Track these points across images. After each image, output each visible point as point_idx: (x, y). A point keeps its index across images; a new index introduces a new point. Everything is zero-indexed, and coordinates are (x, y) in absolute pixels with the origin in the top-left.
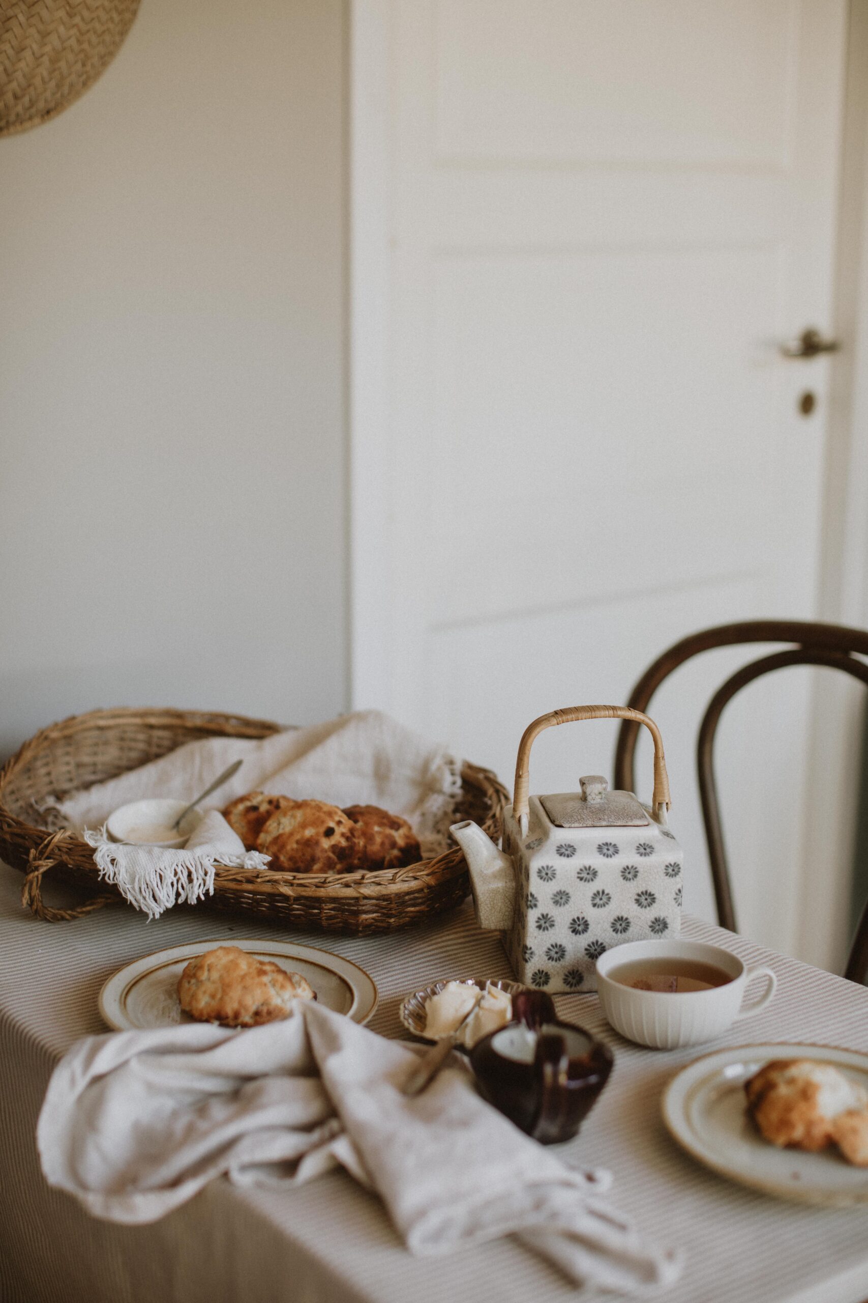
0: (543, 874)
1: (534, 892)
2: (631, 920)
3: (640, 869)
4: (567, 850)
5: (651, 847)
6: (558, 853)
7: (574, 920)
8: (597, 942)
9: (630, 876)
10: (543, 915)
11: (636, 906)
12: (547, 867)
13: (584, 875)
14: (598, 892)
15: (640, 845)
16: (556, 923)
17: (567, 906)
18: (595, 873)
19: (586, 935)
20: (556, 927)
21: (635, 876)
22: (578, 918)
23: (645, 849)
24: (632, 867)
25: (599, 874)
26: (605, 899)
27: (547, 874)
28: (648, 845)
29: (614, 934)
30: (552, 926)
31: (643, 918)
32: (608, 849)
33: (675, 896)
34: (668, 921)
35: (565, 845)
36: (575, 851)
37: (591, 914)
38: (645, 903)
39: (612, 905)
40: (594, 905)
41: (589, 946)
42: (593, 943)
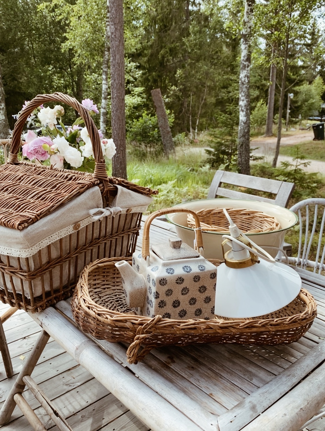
0: (162, 283)
1: (158, 291)
2: (197, 299)
3: (201, 277)
4: (170, 271)
5: (204, 267)
6: (167, 272)
7: (174, 302)
8: (183, 310)
9: (197, 280)
10: (161, 301)
11: (199, 293)
12: (163, 279)
13: (179, 281)
14: (184, 288)
15: (200, 266)
16: (167, 304)
17: (171, 296)
18: (183, 280)
19: (179, 307)
20: (167, 306)
21: (199, 280)
22: (176, 300)
23: (202, 268)
24: (198, 276)
25: (185, 280)
26: (187, 291)
27: (163, 282)
28: (203, 265)
29: (190, 306)
30: (165, 305)
31: (201, 297)
32: (187, 269)
33: (214, 287)
34: (211, 297)
35: (170, 268)
36: (174, 271)
37: (181, 298)
38: (202, 291)
39: (190, 293)
40: (182, 294)
41: (180, 312)
42: (182, 311)
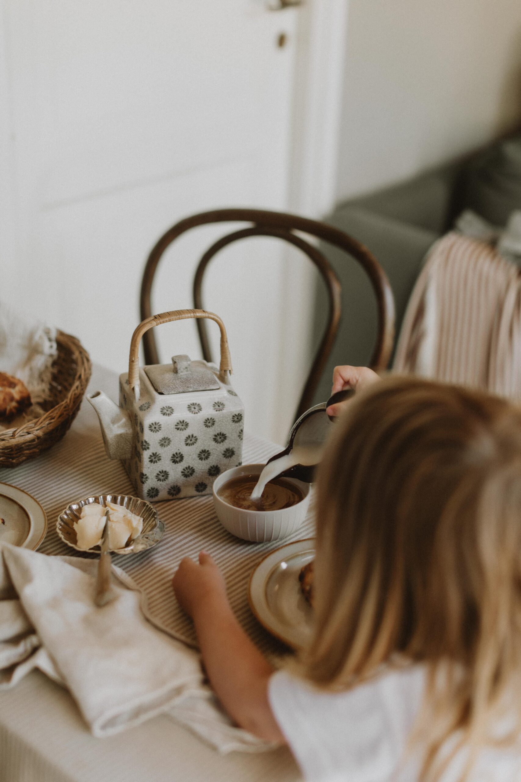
0: (153, 428)
1: (147, 440)
2: (211, 451)
3: (216, 420)
4: (167, 411)
5: (222, 404)
6: (162, 413)
7: (174, 455)
8: (189, 467)
9: (210, 424)
10: (153, 454)
11: (213, 443)
12: (155, 423)
13: (180, 426)
14: (189, 436)
15: (215, 403)
16: (162, 458)
17: (169, 447)
18: (187, 425)
19: (182, 463)
20: (162, 460)
21: (213, 424)
22: (176, 453)
23: (219, 406)
24: (211, 418)
25: (189, 425)
26: (193, 440)
27: (155, 428)
28: (220, 403)
29: (200, 461)
30: (159, 460)
31: (218, 449)
32: (195, 408)
33: (239, 434)
34: (235, 450)
35: (166, 407)
36: (173, 411)
37: (185, 450)
38: (220, 440)
39: (199, 442)
40: (187, 444)
41: (184, 470)
42: (186, 468)
